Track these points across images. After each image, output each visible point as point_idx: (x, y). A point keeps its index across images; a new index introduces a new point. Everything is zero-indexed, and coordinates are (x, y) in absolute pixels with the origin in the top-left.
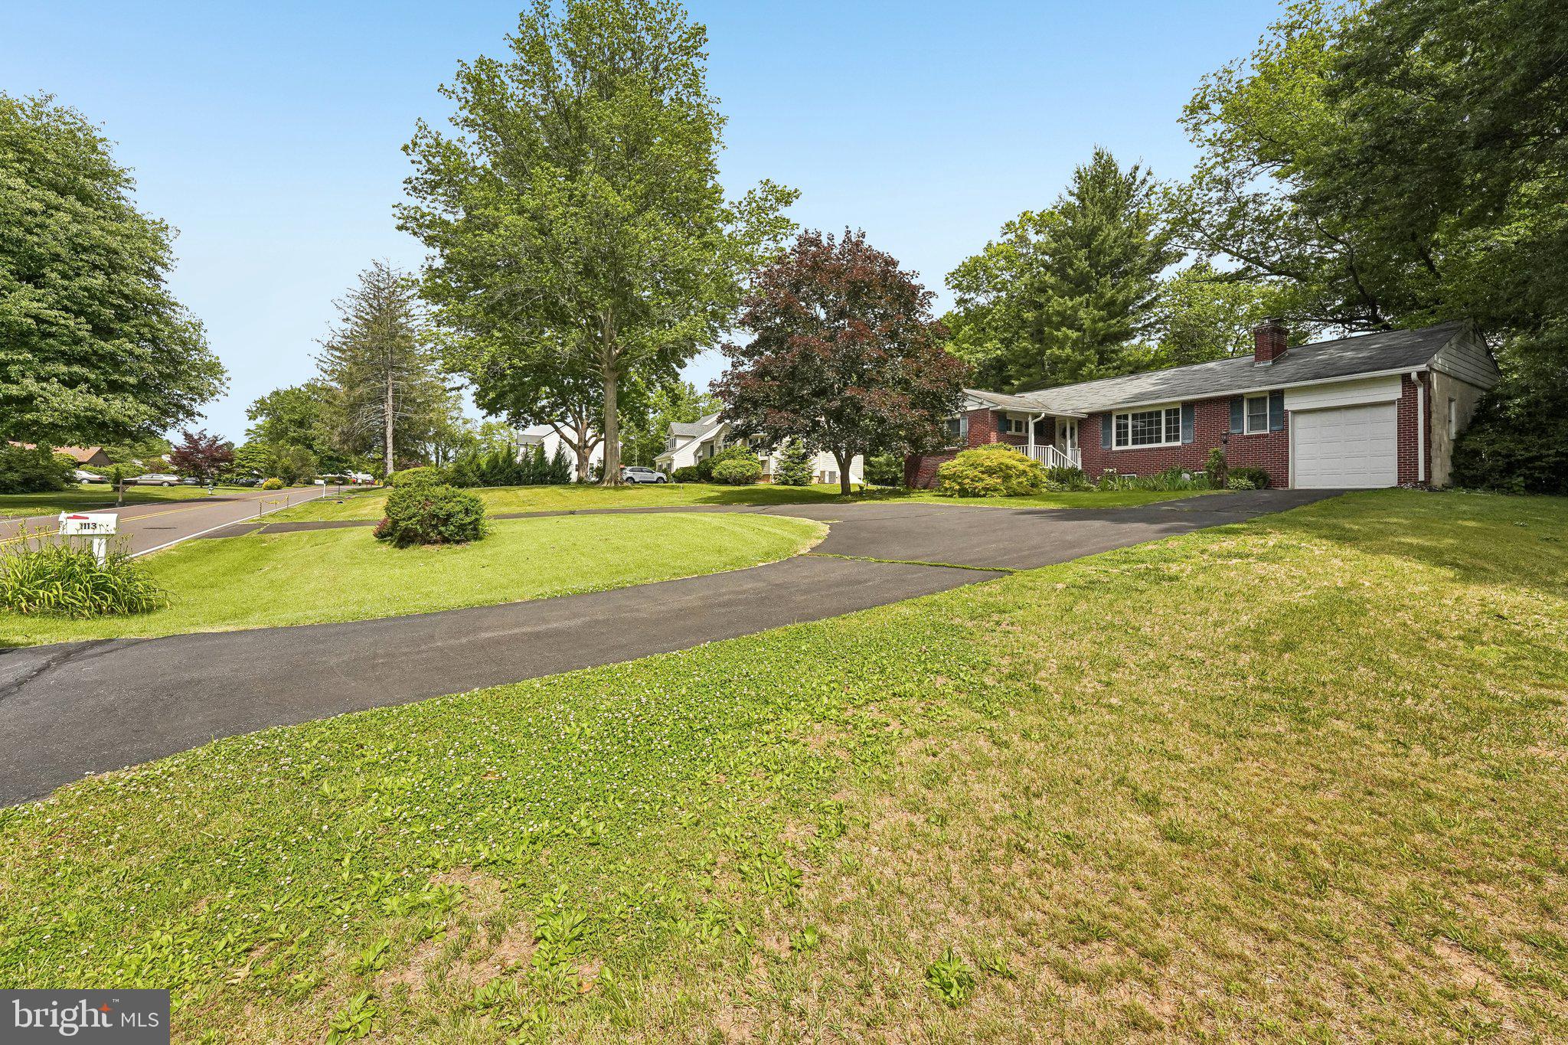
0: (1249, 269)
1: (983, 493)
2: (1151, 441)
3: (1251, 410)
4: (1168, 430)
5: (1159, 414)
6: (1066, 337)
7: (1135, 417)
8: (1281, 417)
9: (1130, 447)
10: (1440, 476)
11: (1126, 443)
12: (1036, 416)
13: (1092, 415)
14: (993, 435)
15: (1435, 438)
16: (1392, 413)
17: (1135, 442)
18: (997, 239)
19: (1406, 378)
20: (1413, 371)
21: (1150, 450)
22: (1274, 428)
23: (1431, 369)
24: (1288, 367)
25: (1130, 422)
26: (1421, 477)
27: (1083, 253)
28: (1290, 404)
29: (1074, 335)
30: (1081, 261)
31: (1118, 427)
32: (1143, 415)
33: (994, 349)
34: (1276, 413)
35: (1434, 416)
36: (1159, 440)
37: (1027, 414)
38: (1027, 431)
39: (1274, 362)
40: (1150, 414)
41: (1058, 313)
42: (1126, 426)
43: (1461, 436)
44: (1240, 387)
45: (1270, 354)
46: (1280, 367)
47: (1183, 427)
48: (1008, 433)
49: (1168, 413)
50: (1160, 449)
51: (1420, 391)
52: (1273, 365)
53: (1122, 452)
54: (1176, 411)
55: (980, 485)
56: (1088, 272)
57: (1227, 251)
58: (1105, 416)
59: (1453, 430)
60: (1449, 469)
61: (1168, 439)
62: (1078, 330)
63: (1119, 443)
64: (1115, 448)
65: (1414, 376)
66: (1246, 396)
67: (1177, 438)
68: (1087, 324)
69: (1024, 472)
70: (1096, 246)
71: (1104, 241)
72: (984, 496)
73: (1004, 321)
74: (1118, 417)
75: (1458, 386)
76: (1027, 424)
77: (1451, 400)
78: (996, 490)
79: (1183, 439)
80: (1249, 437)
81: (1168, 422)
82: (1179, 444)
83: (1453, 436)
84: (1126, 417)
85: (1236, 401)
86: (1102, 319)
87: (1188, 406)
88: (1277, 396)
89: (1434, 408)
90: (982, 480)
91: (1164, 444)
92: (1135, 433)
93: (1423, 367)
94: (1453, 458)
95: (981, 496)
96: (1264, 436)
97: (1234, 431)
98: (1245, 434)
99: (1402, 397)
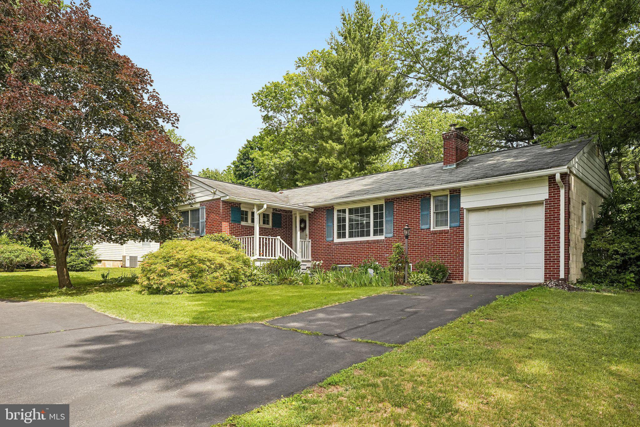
0: (453, 98)
1: (169, 289)
2: (362, 235)
3: (436, 207)
4: (375, 224)
5: (368, 209)
6: (333, 149)
7: (351, 211)
8: (458, 214)
9: (347, 239)
10: (575, 274)
11: (344, 236)
12: (260, 207)
13: (318, 209)
14: (225, 226)
15: (572, 237)
16: (540, 213)
17: (351, 236)
18: (294, 71)
19: (552, 178)
20: (557, 171)
21: (361, 242)
22: (453, 225)
23: (571, 172)
24: (466, 170)
25: (347, 215)
26: (562, 276)
27: (343, 80)
28: (466, 202)
29: (338, 147)
30: (341, 87)
31: (339, 220)
32: (357, 210)
33: (286, 156)
34: (455, 210)
35: (572, 216)
36: (368, 235)
37: (253, 205)
38: (253, 221)
39: (457, 165)
40: (362, 209)
41: (327, 129)
42: (344, 220)
43: (589, 237)
44: (427, 185)
45: (454, 157)
46: (460, 170)
47: (386, 221)
48: (243, 223)
49: (375, 207)
50: (368, 242)
51: (562, 192)
52: (457, 168)
53: (341, 244)
54: (381, 207)
55: (166, 281)
56: (348, 97)
57: (438, 82)
58: (328, 209)
59: (585, 229)
60: (581, 265)
61: (375, 233)
62: (341, 143)
63: (339, 236)
64: (336, 240)
65: (558, 177)
66: (433, 194)
67: (381, 232)
68: (346, 138)
69: (221, 266)
70: (354, 76)
71: (359, 72)
72: (171, 293)
73: (295, 134)
74: (339, 211)
75: (588, 191)
76: (253, 214)
77: (583, 204)
78: (183, 286)
79: (386, 233)
80: (435, 233)
81: (375, 217)
82: (382, 237)
83: (584, 235)
84: (344, 211)
85: (425, 197)
86: (357, 135)
87: (390, 201)
88: (455, 194)
89: (572, 209)
90: (170, 274)
91: (372, 238)
92: (351, 226)
93: (564, 169)
94: (584, 255)
95: (166, 293)
96: (446, 232)
97: (424, 227)
98: (432, 229)
99: (548, 198)
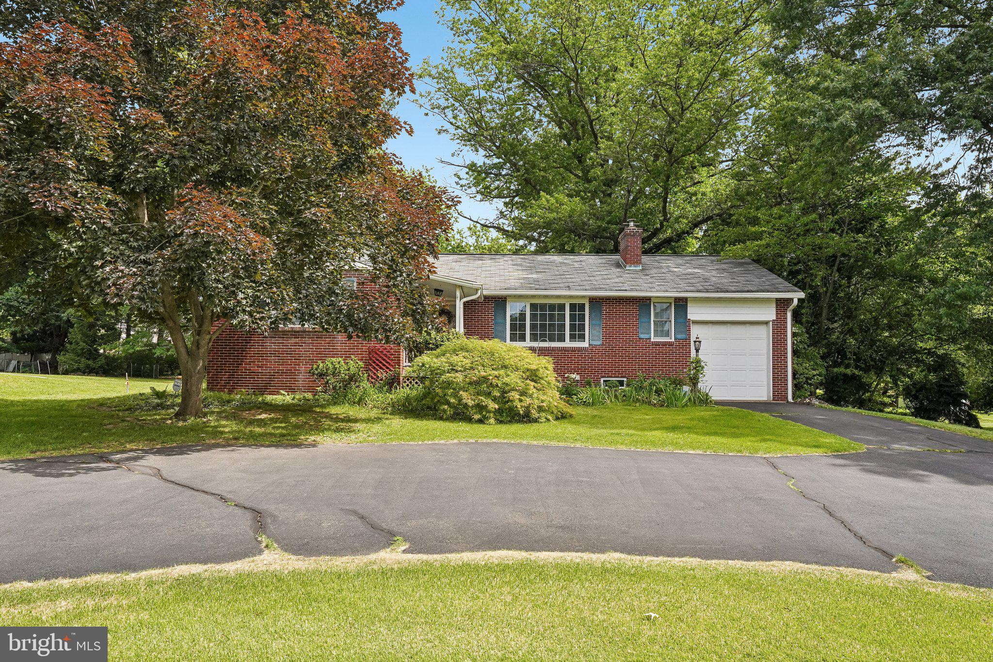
2: (552, 339)
3: (656, 314)
4: (572, 328)
5: (562, 307)
7: (533, 307)
8: (684, 324)
9: (528, 344)
11: (523, 339)
16: (767, 332)
17: (534, 339)
19: (779, 301)
20: (795, 296)
21: (552, 349)
22: (679, 336)
25: (528, 313)
28: (694, 313)
31: (514, 317)
32: (543, 307)
34: (681, 321)
36: (561, 340)
40: (552, 307)
42: (523, 318)
45: (639, 258)
47: (590, 326)
49: (573, 307)
50: (564, 349)
52: (642, 270)
54: (582, 307)
58: (497, 301)
61: (573, 337)
63: (514, 338)
65: (796, 302)
66: (654, 300)
67: (582, 337)
79: (590, 339)
80: (657, 344)
81: (572, 318)
82: (585, 344)
85: (643, 303)
87: (595, 302)
88: (681, 304)
91: (568, 344)
92: (533, 327)
96: (670, 344)
97: (642, 336)
98: (652, 340)
99: (775, 319)
